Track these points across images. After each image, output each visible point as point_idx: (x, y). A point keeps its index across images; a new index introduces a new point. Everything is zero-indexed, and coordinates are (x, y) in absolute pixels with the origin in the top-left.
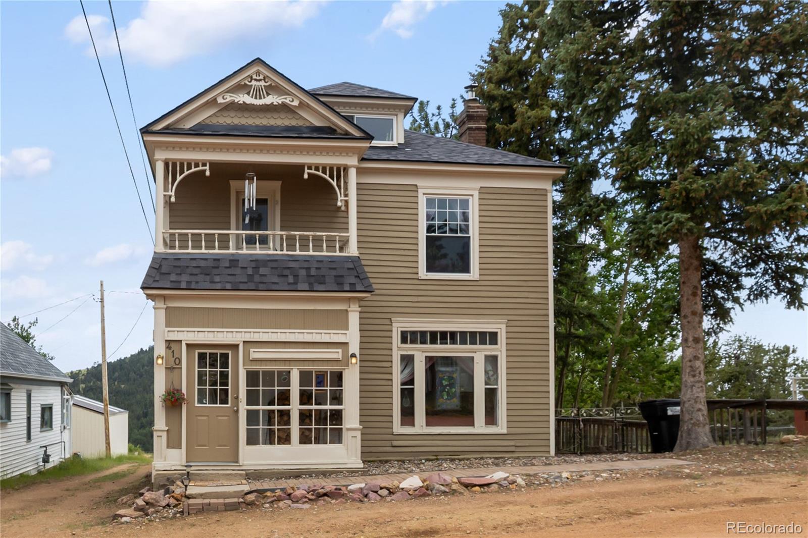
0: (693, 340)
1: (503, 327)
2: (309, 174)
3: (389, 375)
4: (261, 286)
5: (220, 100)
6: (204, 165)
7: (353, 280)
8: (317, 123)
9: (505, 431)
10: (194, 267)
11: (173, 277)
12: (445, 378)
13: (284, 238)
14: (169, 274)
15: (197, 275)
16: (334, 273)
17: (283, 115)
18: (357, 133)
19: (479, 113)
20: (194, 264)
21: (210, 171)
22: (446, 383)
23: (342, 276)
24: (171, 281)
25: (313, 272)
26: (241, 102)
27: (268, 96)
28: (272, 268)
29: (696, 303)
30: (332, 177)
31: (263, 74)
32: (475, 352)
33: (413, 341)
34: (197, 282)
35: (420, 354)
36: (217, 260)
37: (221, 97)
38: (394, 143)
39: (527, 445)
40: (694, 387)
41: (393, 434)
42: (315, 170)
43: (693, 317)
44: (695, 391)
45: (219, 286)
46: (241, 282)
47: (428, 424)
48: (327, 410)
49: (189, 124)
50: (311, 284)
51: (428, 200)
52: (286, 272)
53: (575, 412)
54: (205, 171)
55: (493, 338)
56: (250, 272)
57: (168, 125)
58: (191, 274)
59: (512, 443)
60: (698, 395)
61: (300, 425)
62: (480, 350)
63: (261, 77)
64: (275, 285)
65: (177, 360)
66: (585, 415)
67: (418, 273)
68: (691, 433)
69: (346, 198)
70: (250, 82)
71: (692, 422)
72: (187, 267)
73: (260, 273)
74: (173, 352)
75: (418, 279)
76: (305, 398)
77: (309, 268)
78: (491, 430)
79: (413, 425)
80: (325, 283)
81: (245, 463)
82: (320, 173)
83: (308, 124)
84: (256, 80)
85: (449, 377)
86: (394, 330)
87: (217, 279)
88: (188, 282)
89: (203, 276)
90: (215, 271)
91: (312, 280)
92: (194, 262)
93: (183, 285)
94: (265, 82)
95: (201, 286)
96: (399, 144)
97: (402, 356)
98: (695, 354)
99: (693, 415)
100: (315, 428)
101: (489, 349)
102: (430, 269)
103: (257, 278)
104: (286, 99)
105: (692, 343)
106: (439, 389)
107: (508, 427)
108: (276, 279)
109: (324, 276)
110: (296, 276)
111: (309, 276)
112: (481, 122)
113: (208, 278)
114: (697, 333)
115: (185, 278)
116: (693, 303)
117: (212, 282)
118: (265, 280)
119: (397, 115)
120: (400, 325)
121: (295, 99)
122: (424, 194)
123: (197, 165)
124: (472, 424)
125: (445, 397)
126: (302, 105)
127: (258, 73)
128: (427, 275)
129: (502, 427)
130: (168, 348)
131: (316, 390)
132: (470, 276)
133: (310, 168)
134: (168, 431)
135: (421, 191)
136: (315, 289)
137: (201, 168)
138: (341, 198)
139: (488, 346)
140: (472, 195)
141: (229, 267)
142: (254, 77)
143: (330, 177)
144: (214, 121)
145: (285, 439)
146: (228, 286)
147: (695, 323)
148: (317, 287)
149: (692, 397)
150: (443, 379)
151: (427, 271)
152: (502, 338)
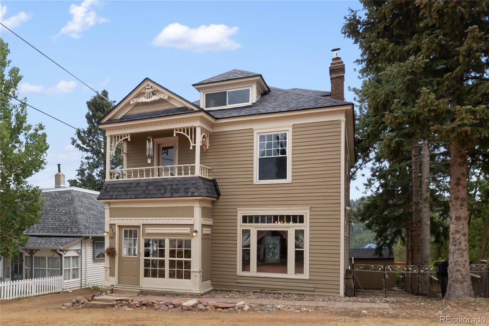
0: (455, 219)
1: (308, 212)
2: (176, 134)
3: (235, 241)
4: (148, 196)
5: (132, 102)
6: (128, 136)
7: (193, 190)
8: (179, 106)
9: (307, 278)
10: (121, 188)
11: (111, 193)
12: (271, 243)
13: (163, 169)
14: (110, 192)
15: (120, 191)
16: (185, 187)
17: (162, 105)
18: (196, 109)
19: (339, 67)
20: (121, 186)
21: (130, 139)
22: (272, 247)
23: (188, 188)
24: (110, 195)
25: (174, 187)
26: (141, 102)
27: (153, 96)
28: (155, 186)
29: (459, 191)
30: (188, 134)
31: (150, 85)
32: (289, 228)
33: (251, 222)
34: (120, 195)
35: (254, 229)
36: (131, 183)
37: (132, 101)
38: (250, 103)
39: (323, 287)
40: (455, 254)
41: (236, 276)
42: (179, 131)
43: (456, 201)
44: (455, 256)
45: (129, 197)
46: (139, 194)
47: (258, 271)
48: (183, 261)
49: (119, 117)
50: (172, 193)
51: (260, 136)
52: (161, 188)
53: (382, 267)
54: (128, 138)
55: (301, 219)
56: (144, 188)
57: (109, 119)
58: (119, 191)
59: (313, 286)
60: (457, 259)
61: (169, 268)
62: (292, 227)
63: (150, 87)
64: (154, 195)
65: (114, 233)
66: (390, 270)
67: (253, 181)
68: (451, 287)
69: (195, 145)
70: (145, 90)
71: (452, 279)
72: (118, 188)
73: (149, 189)
74: (112, 229)
75: (253, 185)
76: (172, 253)
77: (172, 185)
78: (299, 276)
79: (249, 270)
80: (179, 193)
81: (143, 286)
82: (182, 133)
83: (174, 107)
84: (148, 89)
85: (273, 243)
86: (239, 215)
87: (129, 193)
88: (117, 195)
89: (123, 192)
90: (129, 189)
91: (173, 191)
92: (121, 185)
93: (114, 197)
94: (152, 89)
95: (121, 197)
96: (253, 103)
97: (243, 230)
98: (456, 229)
99: (453, 274)
100: (177, 270)
101: (298, 226)
102: (261, 178)
103: (147, 192)
104: (161, 96)
105: (454, 220)
106: (267, 250)
107: (310, 276)
108: (155, 192)
109: (179, 189)
110: (165, 190)
111: (172, 189)
112: (340, 73)
113: (125, 192)
114: (458, 213)
115: (116, 193)
116: (456, 190)
117: (127, 195)
118: (150, 192)
119: (252, 86)
120: (241, 212)
121: (166, 96)
122: (257, 133)
123: (124, 136)
124: (286, 272)
125: (271, 255)
126: (169, 97)
127: (148, 85)
128: (259, 182)
129: (306, 275)
130: (111, 227)
131: (177, 250)
132: (286, 181)
133: (177, 130)
134: (110, 268)
135: (255, 132)
136: (173, 196)
137: (126, 137)
138: (192, 144)
139: (298, 224)
140: (288, 130)
141: (136, 187)
142: (147, 87)
143: (187, 134)
144: (130, 113)
145: (162, 275)
146: (133, 196)
147: (457, 206)
148: (175, 195)
149: (453, 260)
150: (269, 244)
151: (259, 179)
152: (307, 219)
